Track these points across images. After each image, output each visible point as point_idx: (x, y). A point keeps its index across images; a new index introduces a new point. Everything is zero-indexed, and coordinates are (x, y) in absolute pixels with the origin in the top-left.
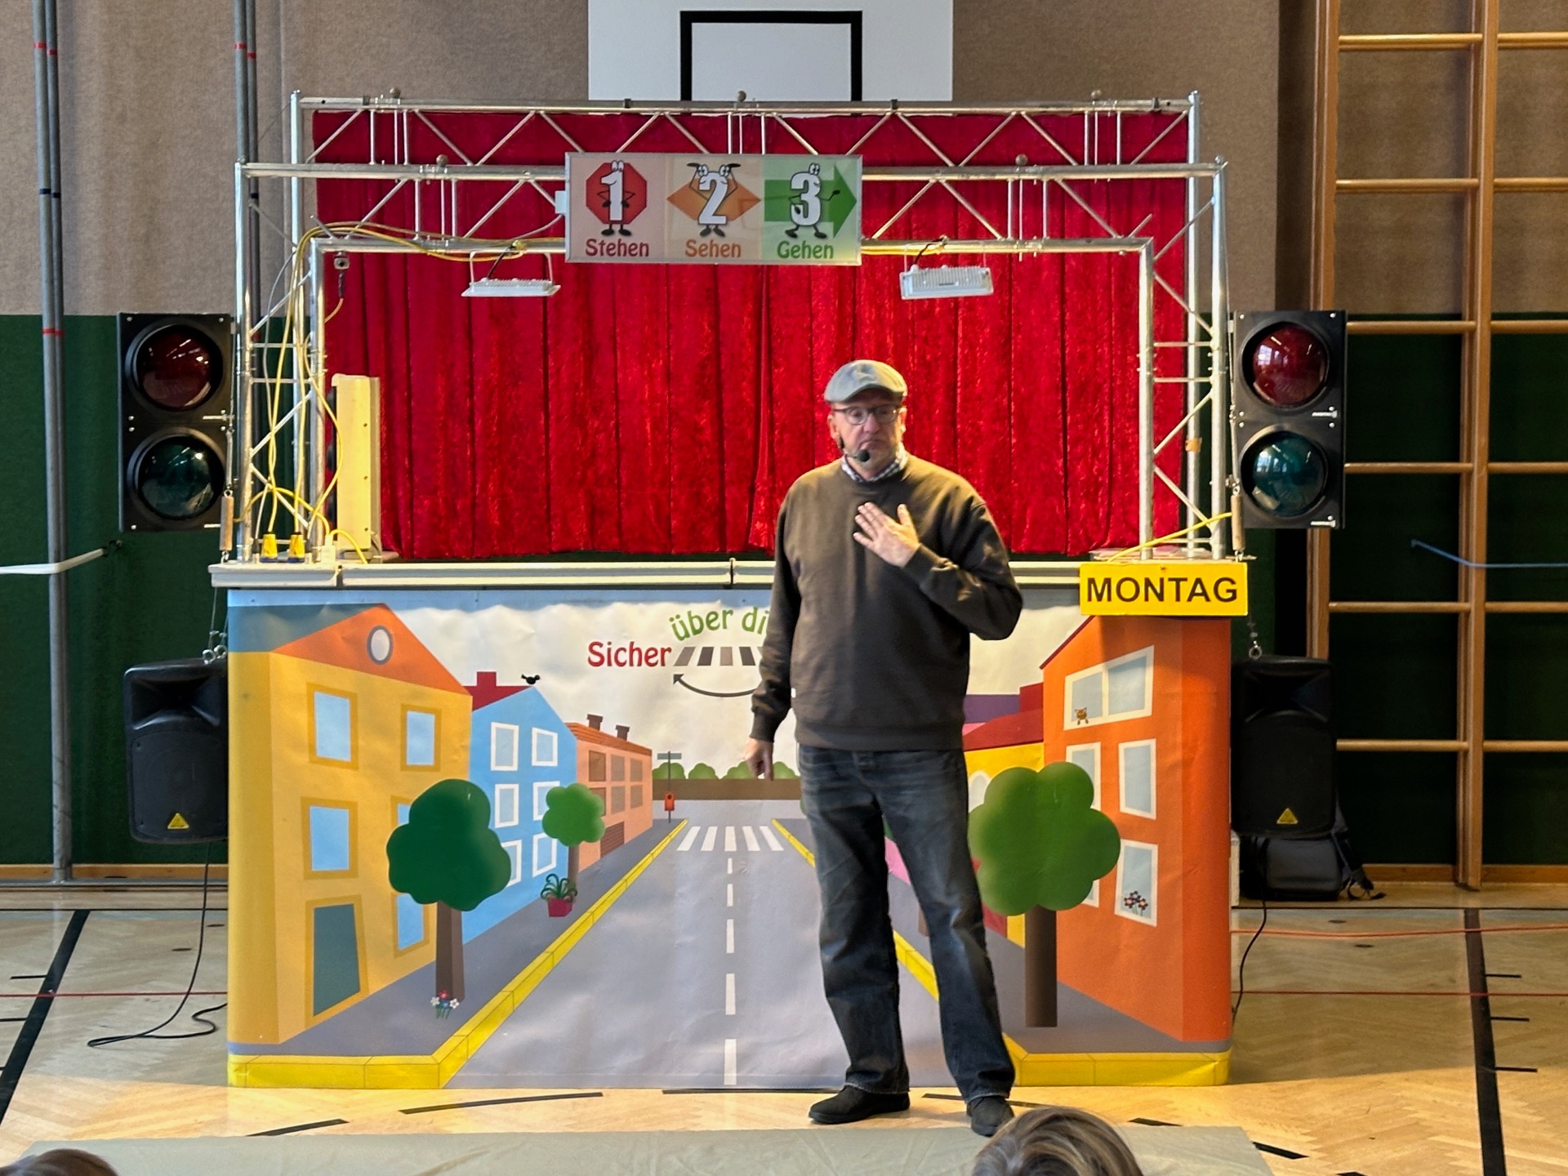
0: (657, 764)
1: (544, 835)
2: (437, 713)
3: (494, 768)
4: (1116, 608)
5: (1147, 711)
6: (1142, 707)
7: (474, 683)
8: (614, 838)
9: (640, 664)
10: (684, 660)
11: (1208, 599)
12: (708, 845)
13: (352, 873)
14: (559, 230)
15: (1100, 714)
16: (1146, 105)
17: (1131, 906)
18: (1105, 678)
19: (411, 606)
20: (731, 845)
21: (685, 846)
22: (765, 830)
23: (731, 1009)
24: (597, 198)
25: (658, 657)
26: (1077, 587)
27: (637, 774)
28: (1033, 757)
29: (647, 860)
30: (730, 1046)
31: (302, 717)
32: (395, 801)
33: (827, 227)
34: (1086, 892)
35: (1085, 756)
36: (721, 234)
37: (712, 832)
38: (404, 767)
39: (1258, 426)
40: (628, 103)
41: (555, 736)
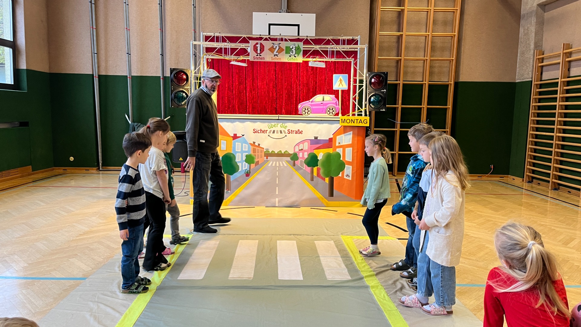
0: (265, 150)
1: (245, 162)
2: (226, 141)
3: (236, 151)
4: (346, 124)
6: (350, 142)
7: (233, 135)
8: (257, 163)
9: (262, 133)
10: (270, 132)
11: (362, 123)
12: (274, 165)
14: (248, 55)
15: (342, 143)
16: (351, 38)
17: (347, 176)
18: (344, 137)
19: (222, 122)
20: (278, 165)
21: (270, 165)
22: (284, 162)
23: (277, 193)
24: (255, 49)
25: (265, 132)
26: (339, 121)
28: (330, 151)
29: (263, 167)
33: (296, 55)
34: (339, 174)
35: (340, 150)
36: (277, 56)
37: (274, 162)
39: (371, 93)
40: (260, 35)
41: (247, 145)
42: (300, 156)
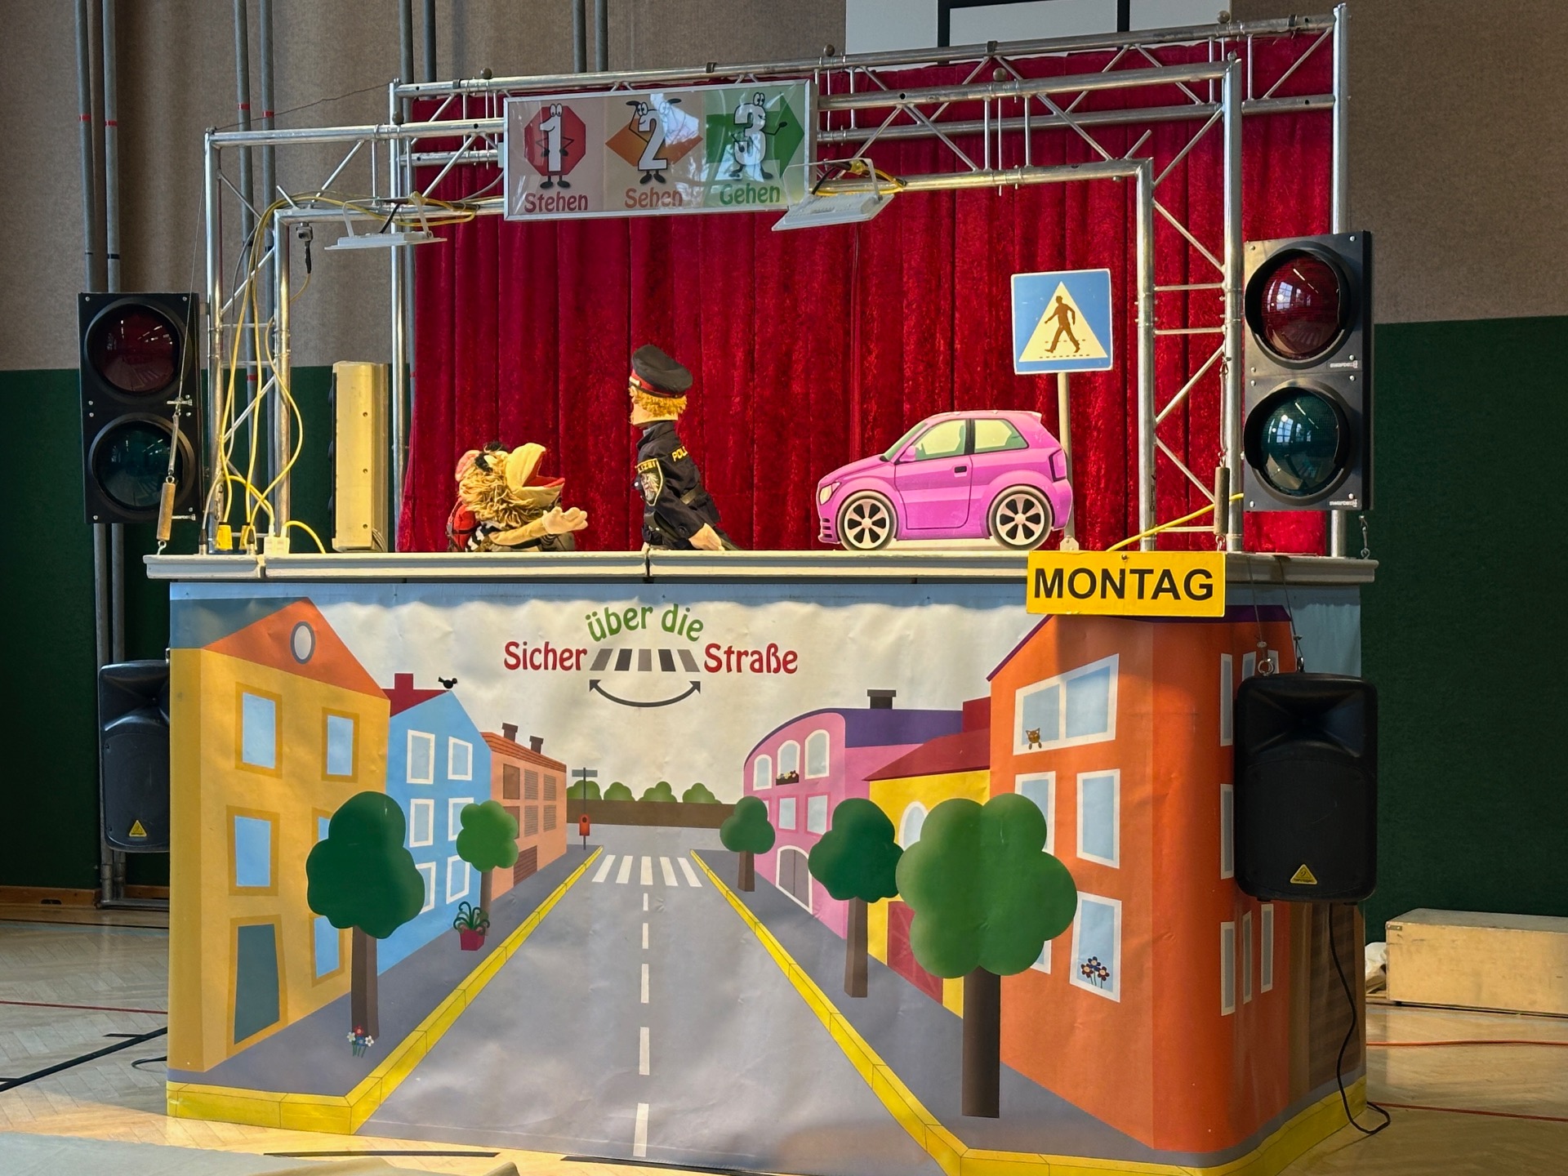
0: (571, 781)
1: (458, 858)
2: (356, 718)
3: (410, 780)
5: (1110, 735)
7: (391, 685)
8: (526, 864)
10: (600, 662)
12: (623, 877)
13: (272, 890)
15: (1055, 737)
16: (1282, 25)
17: (1089, 976)
18: (1063, 693)
19: (332, 600)
20: (647, 878)
21: (600, 877)
22: (683, 862)
23: (644, 1069)
24: (536, 147)
27: (551, 793)
28: (979, 787)
29: (561, 891)
30: (643, 1112)
31: (229, 719)
32: (316, 813)
34: (1036, 954)
35: (1037, 788)
37: (628, 860)
38: (326, 777)
39: (1270, 383)
41: (470, 746)
42: (781, 826)
